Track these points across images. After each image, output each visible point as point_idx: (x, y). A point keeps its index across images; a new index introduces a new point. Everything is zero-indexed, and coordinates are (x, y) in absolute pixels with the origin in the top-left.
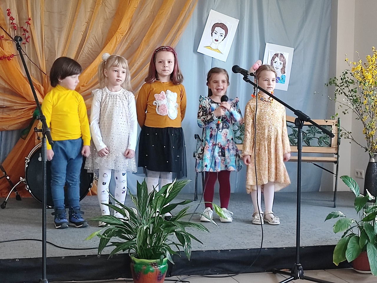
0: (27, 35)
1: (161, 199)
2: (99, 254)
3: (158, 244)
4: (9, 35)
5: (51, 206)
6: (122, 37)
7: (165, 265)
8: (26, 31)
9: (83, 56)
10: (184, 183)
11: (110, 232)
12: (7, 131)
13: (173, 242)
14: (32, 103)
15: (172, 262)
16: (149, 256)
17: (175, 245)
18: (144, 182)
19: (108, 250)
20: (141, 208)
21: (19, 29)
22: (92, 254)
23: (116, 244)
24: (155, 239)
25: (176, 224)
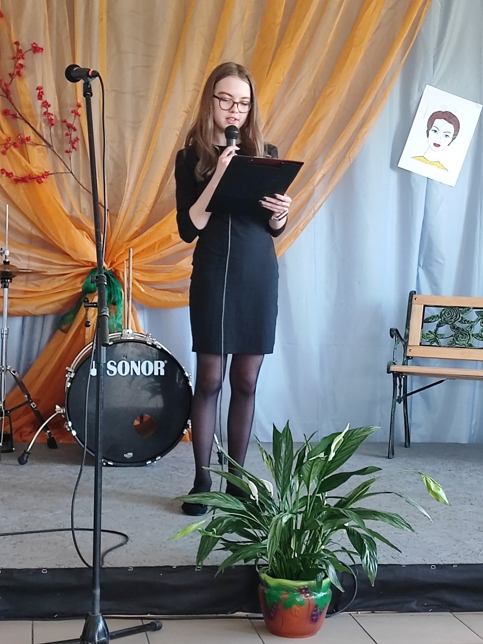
0: (74, 135)
1: (320, 463)
2: (200, 564)
3: (313, 551)
4: (40, 136)
5: (113, 461)
7: (325, 592)
8: (72, 128)
10: (366, 433)
11: (219, 525)
12: (34, 316)
13: (342, 548)
14: (81, 264)
15: (339, 587)
16: (295, 572)
17: (346, 553)
18: (287, 429)
19: (218, 556)
20: (281, 479)
21: (59, 124)
22: (186, 564)
23: (232, 547)
24: (307, 539)
25: (347, 513)
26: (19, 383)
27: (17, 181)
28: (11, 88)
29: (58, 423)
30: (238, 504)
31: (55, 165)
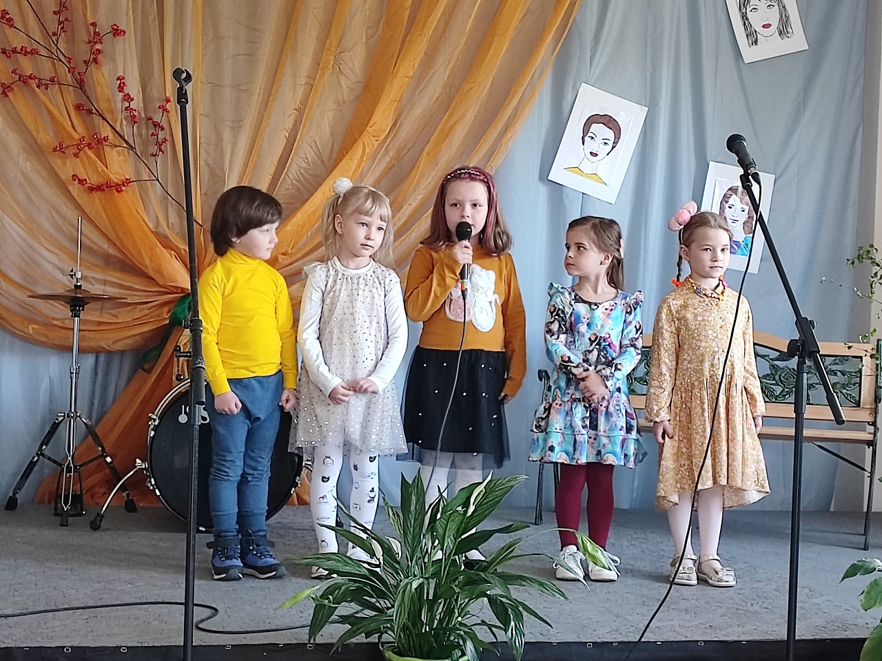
0: (161, 135)
1: (457, 519)
2: (312, 642)
3: (447, 625)
4: (120, 135)
5: (205, 527)
6: (376, 144)
8: (160, 127)
9: (287, 186)
10: (511, 484)
11: (336, 592)
12: (110, 353)
13: (482, 621)
14: (168, 291)
16: (425, 650)
17: (486, 627)
19: (332, 633)
20: (410, 538)
21: (144, 122)
22: (295, 642)
23: (350, 620)
24: (440, 611)
25: (489, 577)
26: (90, 430)
27: (91, 189)
28: (86, 78)
29: (138, 481)
31: (138, 172)
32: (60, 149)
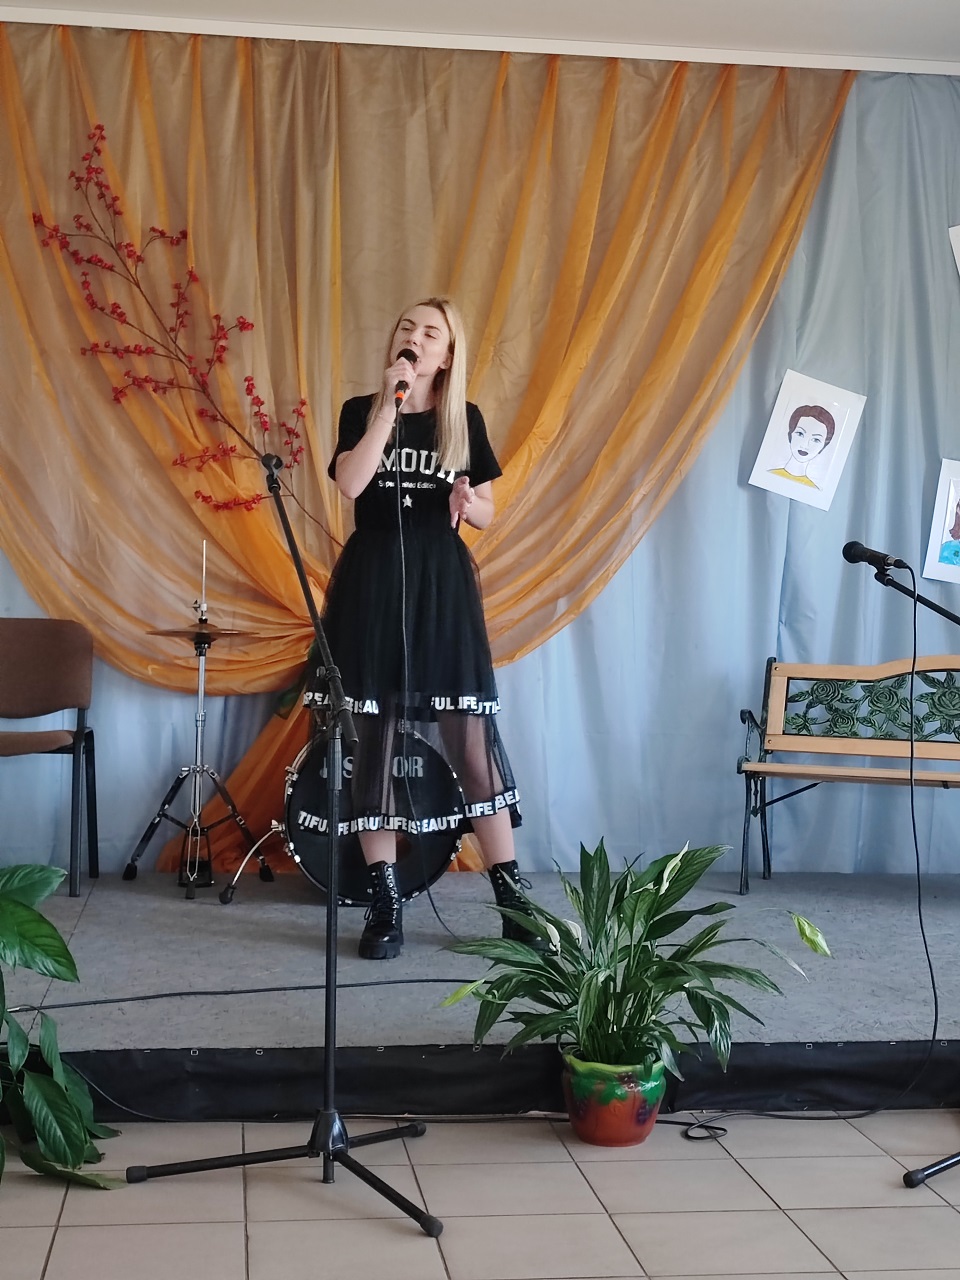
0: (296, 444)
1: (648, 898)
2: (479, 1042)
3: (639, 1023)
4: (249, 444)
5: (352, 900)
6: (544, 447)
7: (656, 1081)
8: (294, 434)
10: (713, 855)
11: (506, 986)
12: (241, 696)
13: (680, 1018)
14: (305, 624)
15: (677, 1074)
16: (613, 1053)
17: (685, 1026)
18: (601, 850)
19: (504, 1031)
20: (592, 920)
21: (276, 428)
22: (458, 1042)
23: (524, 1018)
24: (630, 1006)
25: (687, 968)
26: (219, 789)
27: (218, 507)
28: (209, 379)
29: (275, 846)
30: (532, 955)
32: (181, 462)
